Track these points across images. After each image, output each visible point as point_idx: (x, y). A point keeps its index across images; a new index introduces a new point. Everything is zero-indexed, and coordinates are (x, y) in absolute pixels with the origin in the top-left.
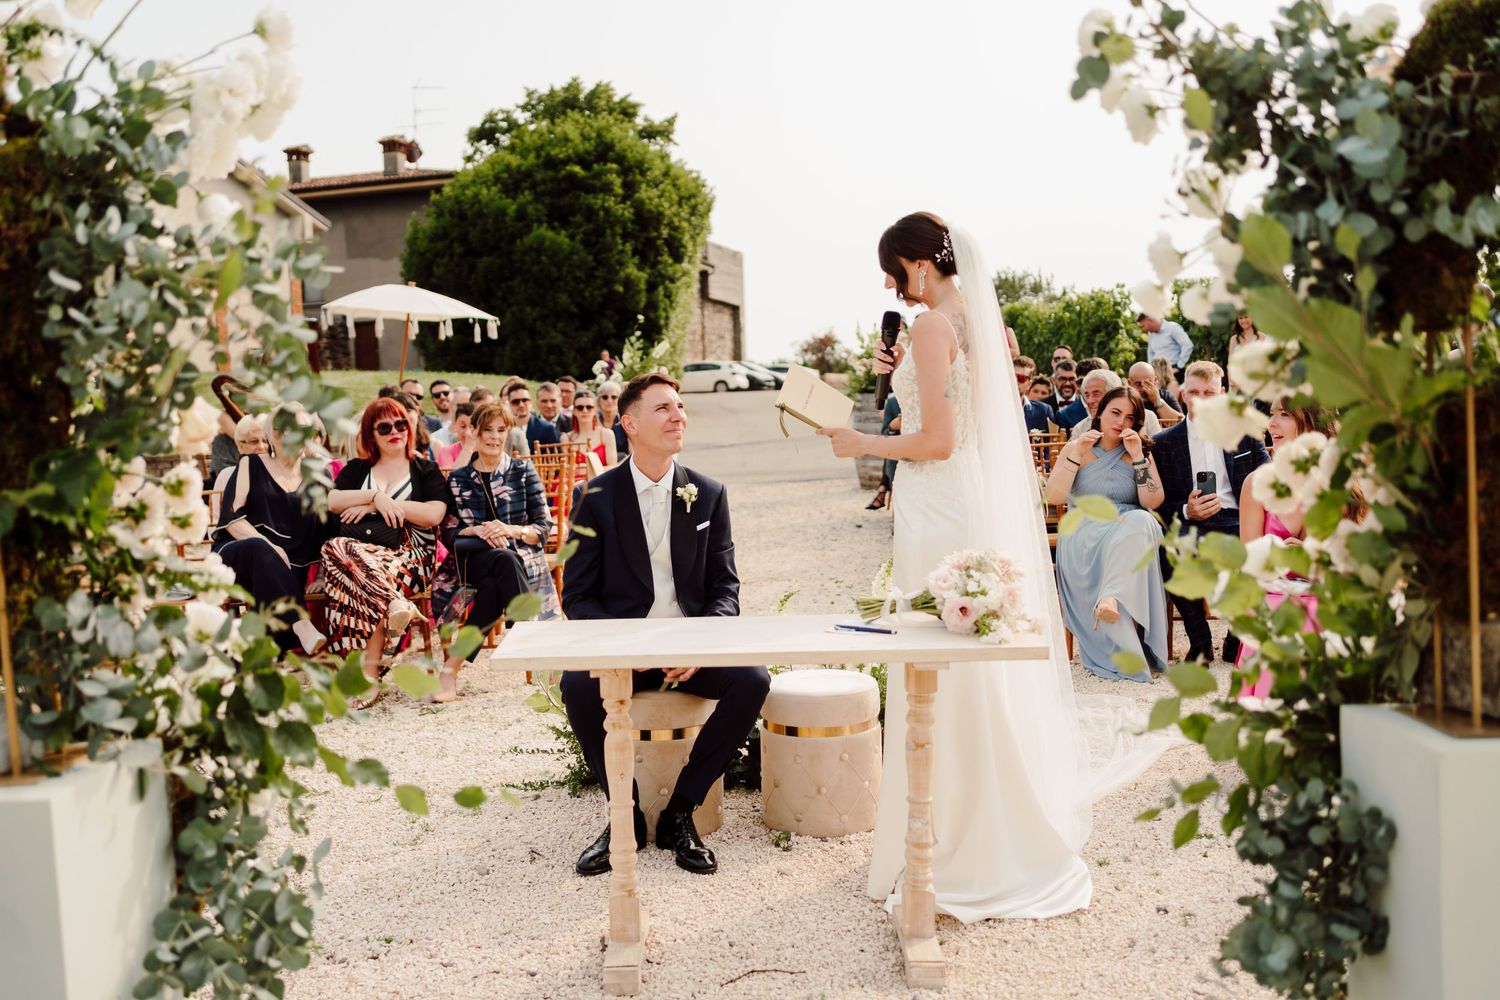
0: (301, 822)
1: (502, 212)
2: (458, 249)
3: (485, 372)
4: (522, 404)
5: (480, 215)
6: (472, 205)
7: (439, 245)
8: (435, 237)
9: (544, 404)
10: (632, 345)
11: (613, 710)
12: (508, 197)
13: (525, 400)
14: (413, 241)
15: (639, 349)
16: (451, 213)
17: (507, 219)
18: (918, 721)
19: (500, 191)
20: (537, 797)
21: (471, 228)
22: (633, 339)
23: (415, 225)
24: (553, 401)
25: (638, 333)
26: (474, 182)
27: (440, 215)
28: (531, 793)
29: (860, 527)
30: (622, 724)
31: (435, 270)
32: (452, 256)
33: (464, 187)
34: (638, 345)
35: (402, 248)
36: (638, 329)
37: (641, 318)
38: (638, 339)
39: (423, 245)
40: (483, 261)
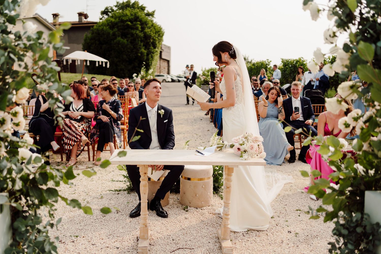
0: (52, 215)
1: (109, 33)
2: (97, 42)
4: (115, 84)
5: (103, 34)
6: (101, 31)
7: (92, 41)
8: (91, 39)
9: (121, 84)
11: (143, 176)
12: (111, 29)
13: (116, 84)
14: (85, 40)
15: (145, 71)
16: (96, 33)
17: (110, 35)
18: (228, 181)
19: (109, 28)
20: (118, 194)
21: (100, 37)
22: (143, 68)
23: (86, 36)
24: (123, 83)
25: (144, 67)
26: (102, 25)
27: (92, 34)
28: (117, 192)
29: (201, 120)
30: (145, 179)
31: (91, 48)
32: (96, 44)
33: (100, 26)
34: (144, 70)
35: (83, 42)
36: (144, 66)
37: (144, 63)
38: (144, 68)
39: (88, 41)
40: (104, 46)
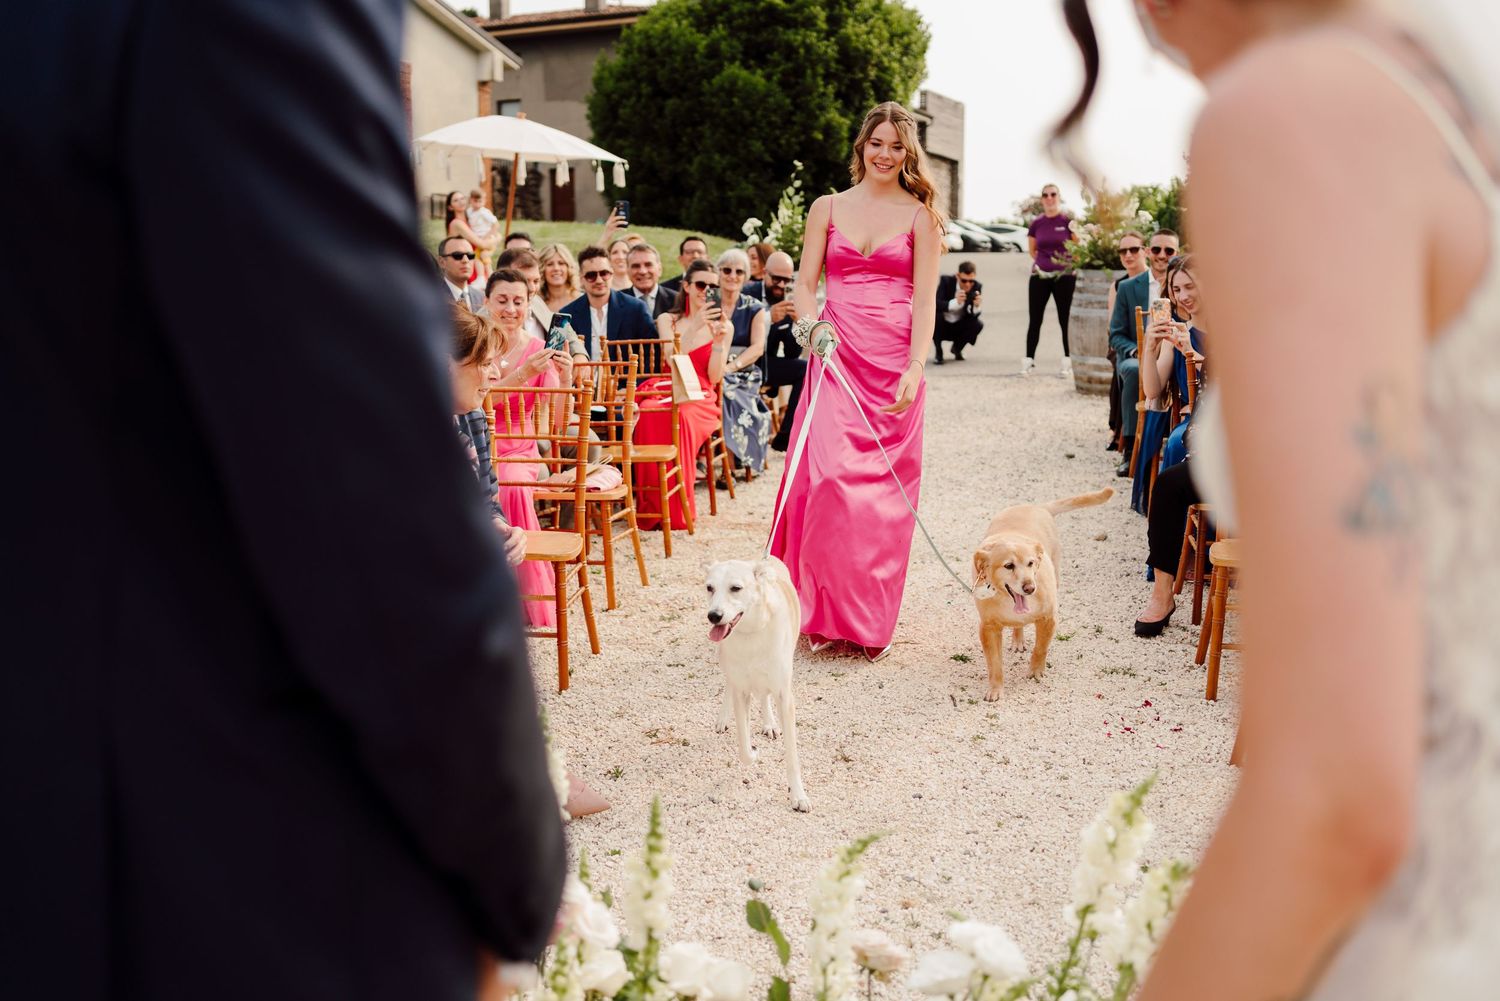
1: (692, 48)
2: (646, 89)
5: (669, 52)
6: (662, 40)
7: (625, 85)
8: (622, 76)
9: (635, 271)
10: (790, 198)
12: (699, 31)
14: (598, 82)
15: (800, 204)
16: (640, 50)
17: (697, 56)
19: (691, 25)
21: (658, 67)
22: (791, 191)
23: (602, 62)
24: (648, 265)
25: (798, 183)
26: (664, 15)
27: (627, 53)
31: (621, 111)
32: (640, 96)
33: (655, 21)
34: (797, 199)
35: (589, 89)
36: (796, 178)
37: (799, 164)
38: (797, 191)
39: (610, 84)
40: (671, 103)
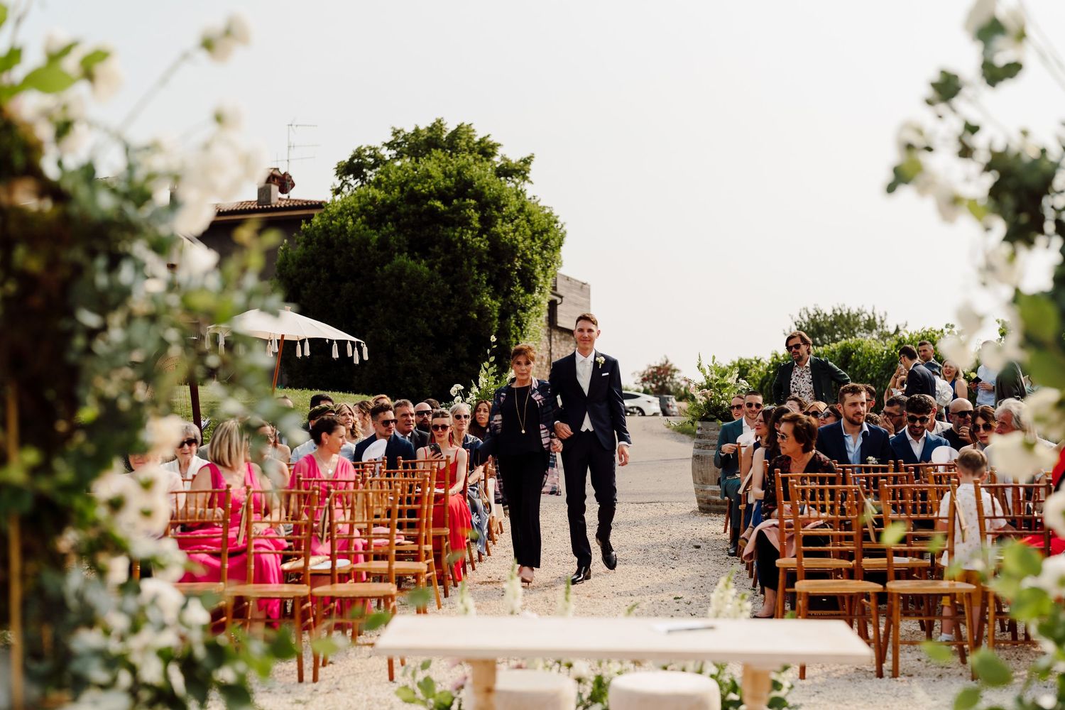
1: (366, 242)
2: (324, 274)
3: (344, 391)
5: (345, 244)
6: (339, 235)
7: (306, 270)
8: (302, 263)
10: (486, 370)
12: (371, 228)
14: (281, 267)
15: (494, 374)
16: (319, 241)
17: (369, 248)
19: (363, 222)
21: (336, 256)
22: (486, 364)
23: (286, 251)
25: (492, 359)
26: (340, 213)
27: (308, 243)
29: (698, 547)
32: (319, 280)
33: (332, 218)
34: (491, 370)
38: (491, 365)
39: (292, 270)
40: (348, 285)
